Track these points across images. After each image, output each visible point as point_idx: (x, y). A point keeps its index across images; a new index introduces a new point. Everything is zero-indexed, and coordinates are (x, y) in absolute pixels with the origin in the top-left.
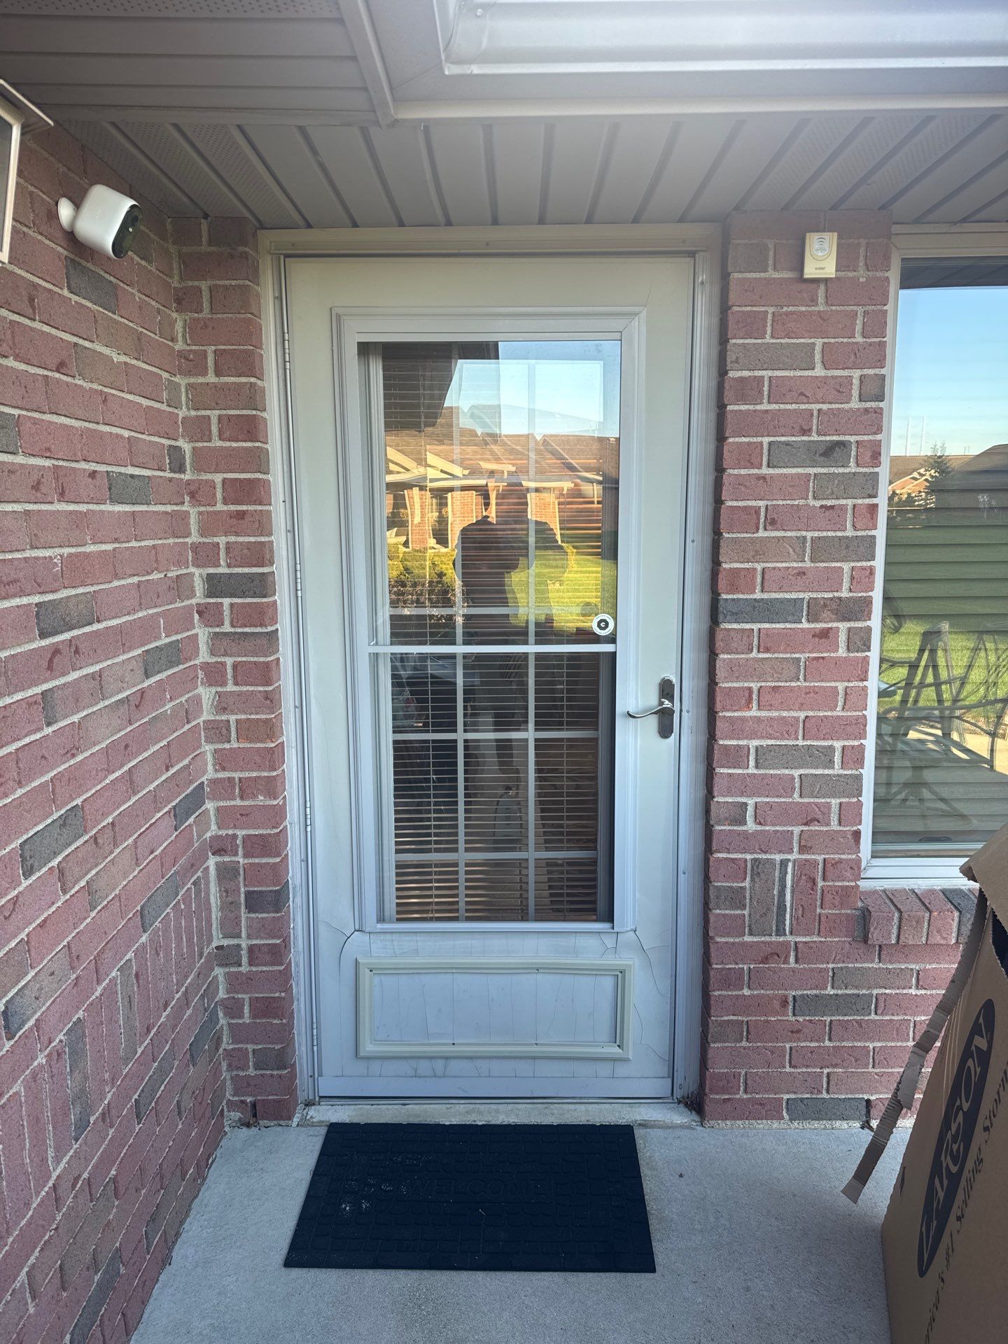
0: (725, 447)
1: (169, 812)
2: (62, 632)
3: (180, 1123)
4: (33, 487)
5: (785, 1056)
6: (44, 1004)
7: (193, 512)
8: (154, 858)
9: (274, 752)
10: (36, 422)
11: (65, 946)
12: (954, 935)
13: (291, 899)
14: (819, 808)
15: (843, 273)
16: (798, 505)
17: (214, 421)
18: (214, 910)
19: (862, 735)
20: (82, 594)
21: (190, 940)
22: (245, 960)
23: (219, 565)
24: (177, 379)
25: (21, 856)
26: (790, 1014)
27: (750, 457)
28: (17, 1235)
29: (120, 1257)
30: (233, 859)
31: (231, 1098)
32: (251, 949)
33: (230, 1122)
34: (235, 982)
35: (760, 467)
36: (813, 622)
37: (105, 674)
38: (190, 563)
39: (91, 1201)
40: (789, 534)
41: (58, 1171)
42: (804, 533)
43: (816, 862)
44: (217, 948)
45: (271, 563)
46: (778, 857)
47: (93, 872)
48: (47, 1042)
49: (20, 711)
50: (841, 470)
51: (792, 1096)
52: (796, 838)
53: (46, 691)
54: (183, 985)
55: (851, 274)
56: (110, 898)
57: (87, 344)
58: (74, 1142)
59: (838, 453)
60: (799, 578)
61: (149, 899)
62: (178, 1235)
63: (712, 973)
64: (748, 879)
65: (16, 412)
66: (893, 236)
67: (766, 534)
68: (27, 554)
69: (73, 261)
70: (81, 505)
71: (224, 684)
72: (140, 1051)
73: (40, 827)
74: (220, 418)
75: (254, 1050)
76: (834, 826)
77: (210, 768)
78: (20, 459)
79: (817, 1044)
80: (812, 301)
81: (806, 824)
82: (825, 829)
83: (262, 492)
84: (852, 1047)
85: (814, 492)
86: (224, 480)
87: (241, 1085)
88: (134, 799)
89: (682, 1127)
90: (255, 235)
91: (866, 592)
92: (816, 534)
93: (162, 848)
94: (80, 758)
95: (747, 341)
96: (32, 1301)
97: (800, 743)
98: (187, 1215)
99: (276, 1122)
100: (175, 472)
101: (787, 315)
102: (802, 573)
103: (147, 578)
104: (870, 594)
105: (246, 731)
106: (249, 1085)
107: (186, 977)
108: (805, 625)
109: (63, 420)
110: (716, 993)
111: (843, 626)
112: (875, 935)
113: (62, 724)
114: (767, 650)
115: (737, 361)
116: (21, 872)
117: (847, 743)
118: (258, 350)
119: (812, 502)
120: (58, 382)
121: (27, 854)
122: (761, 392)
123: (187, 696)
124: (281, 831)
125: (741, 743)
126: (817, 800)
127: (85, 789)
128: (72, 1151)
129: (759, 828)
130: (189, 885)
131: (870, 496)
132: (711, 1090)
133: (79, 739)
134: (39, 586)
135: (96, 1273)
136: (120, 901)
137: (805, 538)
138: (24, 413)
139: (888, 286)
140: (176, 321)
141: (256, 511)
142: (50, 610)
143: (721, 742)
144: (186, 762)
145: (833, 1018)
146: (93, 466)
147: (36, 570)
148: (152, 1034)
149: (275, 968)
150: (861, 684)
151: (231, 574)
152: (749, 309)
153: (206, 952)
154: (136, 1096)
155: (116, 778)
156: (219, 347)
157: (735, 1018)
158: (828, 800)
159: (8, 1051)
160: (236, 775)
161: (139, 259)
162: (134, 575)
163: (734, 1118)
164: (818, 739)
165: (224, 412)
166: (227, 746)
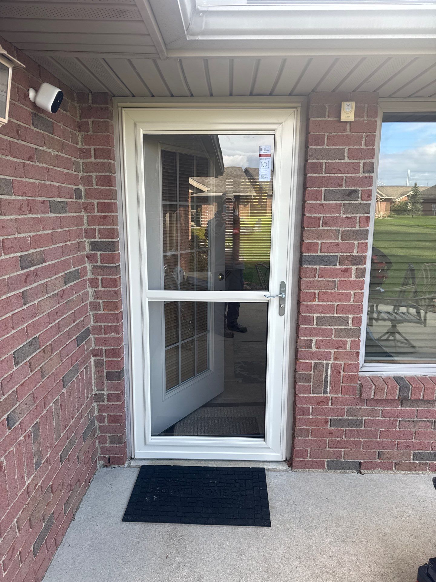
0: (306, 192)
1: (74, 339)
2: (30, 267)
3: (79, 464)
4: (18, 209)
5: (326, 443)
6: (23, 416)
7: (85, 216)
8: (68, 358)
9: (118, 315)
10: (19, 182)
11: (31, 393)
12: (397, 395)
13: (125, 375)
14: (342, 342)
15: (357, 119)
16: (336, 216)
17: (94, 178)
18: (93, 379)
19: (361, 312)
20: (39, 251)
21: (83, 391)
22: (106, 400)
23: (96, 238)
24: (78, 160)
25: (14, 357)
26: (329, 426)
27: (317, 196)
28: (13, 506)
29: (54, 517)
30: (101, 358)
31: (100, 456)
32: (108, 395)
33: (99, 465)
34: (102, 409)
35: (321, 200)
36: (341, 265)
37: (48, 284)
38: (84, 237)
39: (42, 494)
40: (332, 228)
41: (29, 482)
42: (338, 228)
43: (340, 365)
44: (94, 394)
45: (117, 237)
46: (325, 362)
47: (43, 364)
48: (24, 431)
49: (13, 299)
50: (355, 202)
51: (329, 460)
52: (332, 354)
53: (24, 291)
54: (80, 409)
55: (361, 119)
56: (50, 374)
57: (41, 148)
58: (35, 471)
59: (353, 195)
60: (336, 247)
61: (66, 374)
62: (77, 509)
63: (297, 409)
64: (312, 371)
65: (11, 178)
66: (379, 103)
67: (323, 228)
68: (16, 236)
69: (35, 114)
70: (38, 215)
71: (98, 287)
72: (62, 435)
73: (21, 346)
74: (96, 176)
75: (109, 436)
76: (348, 349)
77: (92, 321)
78: (13, 197)
79: (340, 439)
80: (344, 131)
81: (337, 349)
82: (345, 351)
83: (114, 208)
84: (354, 440)
85: (343, 211)
86: (98, 203)
87: (104, 450)
88: (60, 334)
89: (283, 471)
90: (111, 100)
91: (364, 253)
92: (344, 229)
93: (72, 354)
94: (37, 318)
95: (316, 147)
96: (18, 531)
97: (335, 315)
98: (81, 501)
99: (118, 465)
100: (77, 199)
101: (333, 136)
102: (337, 245)
103: (66, 244)
104: (366, 254)
105: (107, 306)
106: (107, 450)
107: (82, 406)
108: (338, 266)
109: (31, 180)
110: (298, 417)
111: (354, 267)
112: (364, 395)
113: (30, 304)
114: (322, 277)
115: (312, 156)
116: (14, 363)
117: (354, 316)
118: (112, 148)
119: (342, 215)
120: (29, 165)
121: (16, 357)
122: (322, 169)
123: (82, 292)
124: (121, 347)
125: (310, 315)
126: (341, 339)
127: (39, 331)
128: (34, 474)
129: (317, 350)
130: (83, 369)
131: (367, 213)
132: (296, 456)
133: (37, 310)
134: (21, 249)
135: (44, 522)
136: (54, 376)
137: (339, 230)
138: (14, 178)
139: (376, 124)
140: (78, 136)
141: (111, 216)
142: (25, 258)
143: (302, 315)
144: (82, 319)
145: (347, 428)
146: (43, 199)
147: (20, 242)
148: (67, 429)
149: (118, 403)
150: (361, 291)
151: (101, 242)
152: (317, 133)
153: (90, 396)
154: (60, 453)
155: (53, 326)
156: (96, 147)
157: (306, 427)
158: (346, 339)
159: (8, 434)
160: (103, 324)
161: (62, 111)
162: (60, 243)
163: (305, 468)
164: (342, 314)
165: (98, 174)
166: (99, 312)
